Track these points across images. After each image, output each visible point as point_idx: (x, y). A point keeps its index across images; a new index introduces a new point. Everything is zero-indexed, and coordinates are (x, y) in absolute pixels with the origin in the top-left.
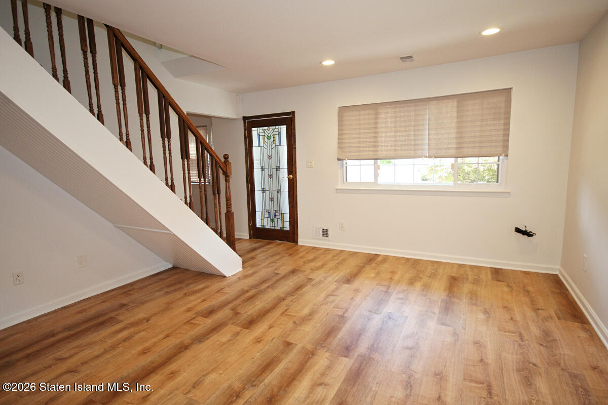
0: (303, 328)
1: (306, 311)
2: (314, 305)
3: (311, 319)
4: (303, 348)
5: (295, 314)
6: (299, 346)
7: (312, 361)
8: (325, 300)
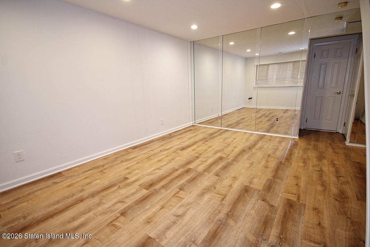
0: (209, 183)
1: (207, 197)
2: (199, 204)
3: (203, 190)
4: (209, 173)
5: (215, 195)
6: (211, 174)
7: (205, 168)
8: (188, 209)
